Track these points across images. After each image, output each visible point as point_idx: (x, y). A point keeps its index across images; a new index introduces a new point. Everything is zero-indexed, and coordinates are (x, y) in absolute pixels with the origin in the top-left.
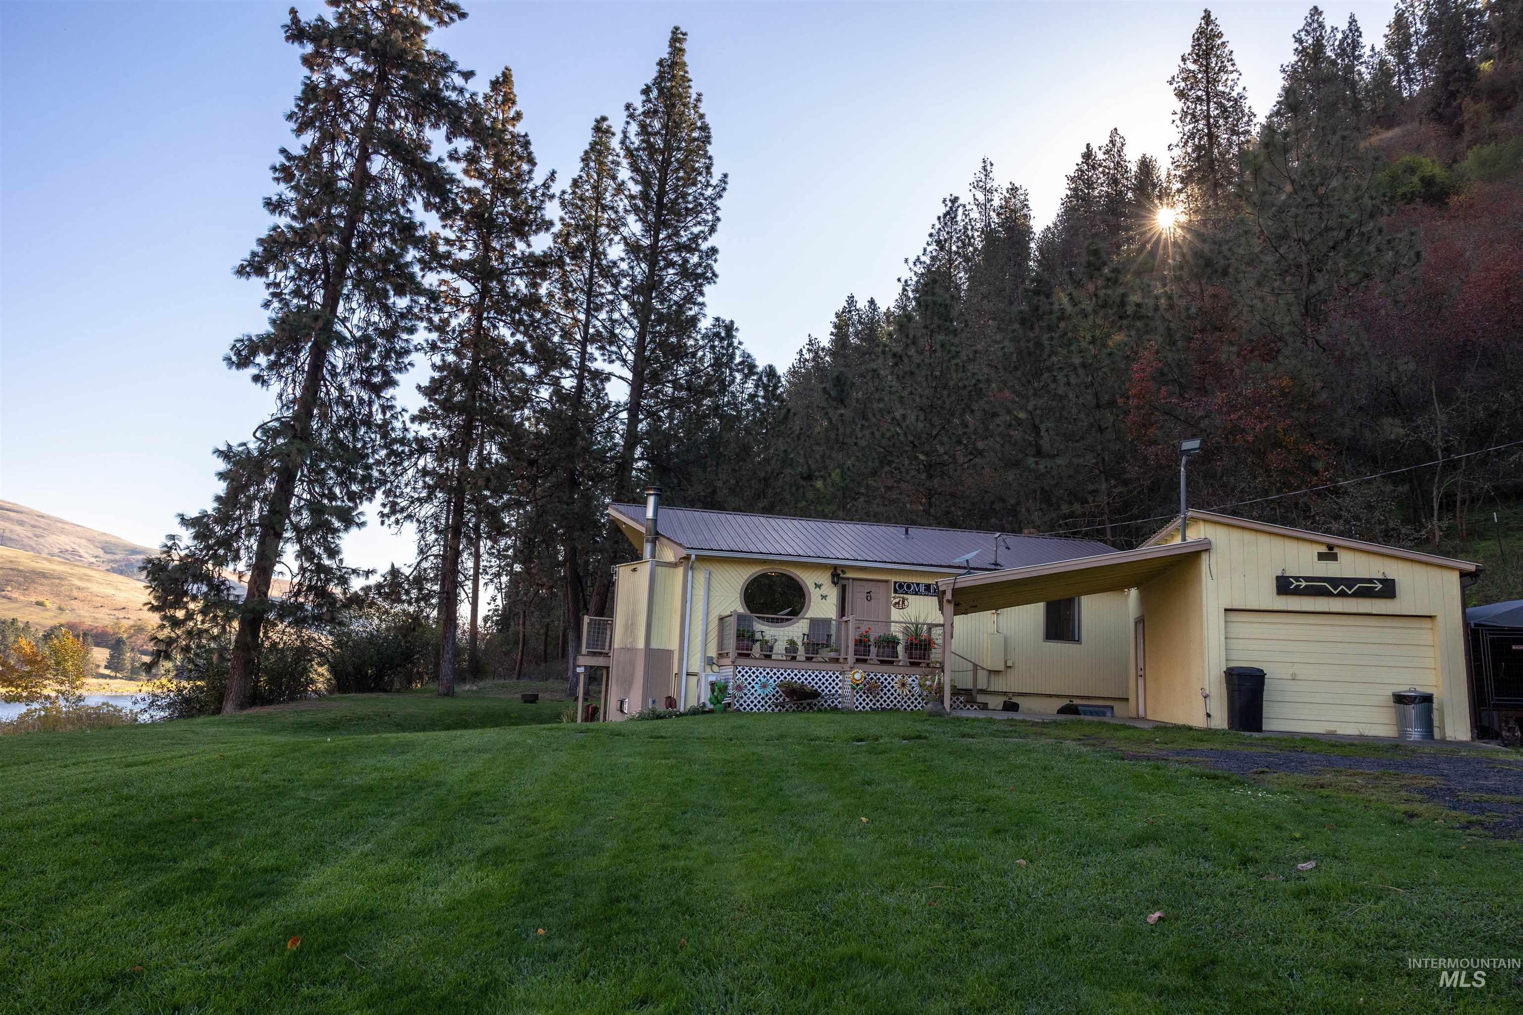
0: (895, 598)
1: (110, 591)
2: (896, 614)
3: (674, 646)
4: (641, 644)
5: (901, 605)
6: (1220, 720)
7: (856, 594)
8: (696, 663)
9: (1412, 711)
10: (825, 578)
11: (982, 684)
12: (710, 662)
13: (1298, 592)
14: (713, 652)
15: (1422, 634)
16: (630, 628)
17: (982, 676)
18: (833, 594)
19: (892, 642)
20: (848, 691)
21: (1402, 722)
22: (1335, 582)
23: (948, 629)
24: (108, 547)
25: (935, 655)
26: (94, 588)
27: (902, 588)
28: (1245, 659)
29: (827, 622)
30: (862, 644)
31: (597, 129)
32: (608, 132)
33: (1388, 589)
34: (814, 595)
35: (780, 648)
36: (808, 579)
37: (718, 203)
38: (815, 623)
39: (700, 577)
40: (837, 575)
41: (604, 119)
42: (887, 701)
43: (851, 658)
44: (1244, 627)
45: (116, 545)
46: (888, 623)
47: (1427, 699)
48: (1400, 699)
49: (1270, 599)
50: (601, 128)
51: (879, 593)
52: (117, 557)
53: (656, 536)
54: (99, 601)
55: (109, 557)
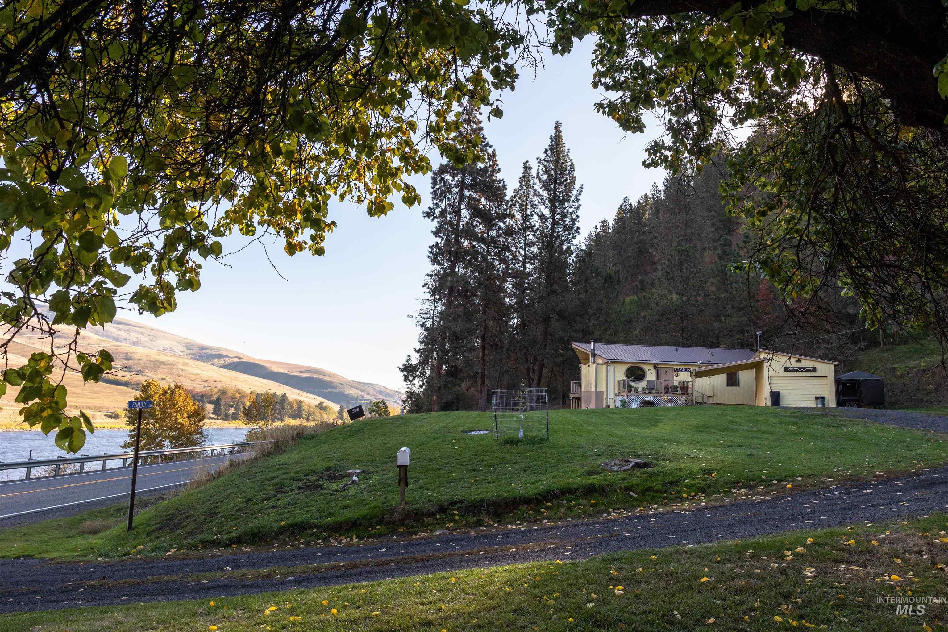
0: (675, 373)
1: (199, 372)
2: (675, 378)
3: (604, 389)
4: (593, 389)
5: (677, 375)
6: (769, 404)
7: (662, 372)
8: (612, 395)
9: (819, 401)
10: (651, 367)
11: (705, 401)
12: (616, 395)
13: (790, 371)
14: (617, 392)
15: (825, 381)
16: (588, 384)
17: (705, 398)
18: (654, 372)
19: (676, 387)
20: (662, 402)
21: (817, 404)
22: (800, 368)
23: (693, 383)
24: (189, 346)
25: (690, 391)
26: (190, 370)
27: (677, 370)
28: (775, 389)
29: (653, 381)
30: (666, 388)
31: (525, 167)
32: (530, 168)
33: (814, 370)
34: (648, 373)
35: (640, 390)
36: (646, 368)
37: (579, 197)
38: (649, 382)
39: (611, 368)
40: (656, 366)
41: (527, 162)
42: (675, 405)
43: (663, 392)
44: (775, 381)
45: (193, 345)
46: (673, 381)
47: (823, 398)
48: (816, 398)
49: (782, 373)
50: (527, 167)
51: (670, 371)
52: (194, 352)
53: (594, 355)
54: (193, 377)
55: (189, 351)
